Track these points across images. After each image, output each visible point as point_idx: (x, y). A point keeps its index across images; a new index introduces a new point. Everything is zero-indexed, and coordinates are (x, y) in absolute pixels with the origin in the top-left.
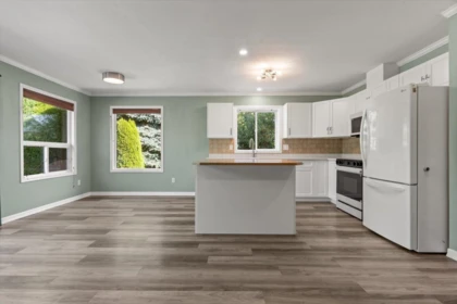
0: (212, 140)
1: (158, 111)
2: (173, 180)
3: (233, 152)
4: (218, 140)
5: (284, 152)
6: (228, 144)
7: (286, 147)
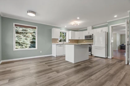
0: (53, 39)
1: (35, 28)
2: (41, 52)
3: (58, 43)
4: (54, 39)
5: (69, 43)
6: (57, 41)
7: (69, 41)
